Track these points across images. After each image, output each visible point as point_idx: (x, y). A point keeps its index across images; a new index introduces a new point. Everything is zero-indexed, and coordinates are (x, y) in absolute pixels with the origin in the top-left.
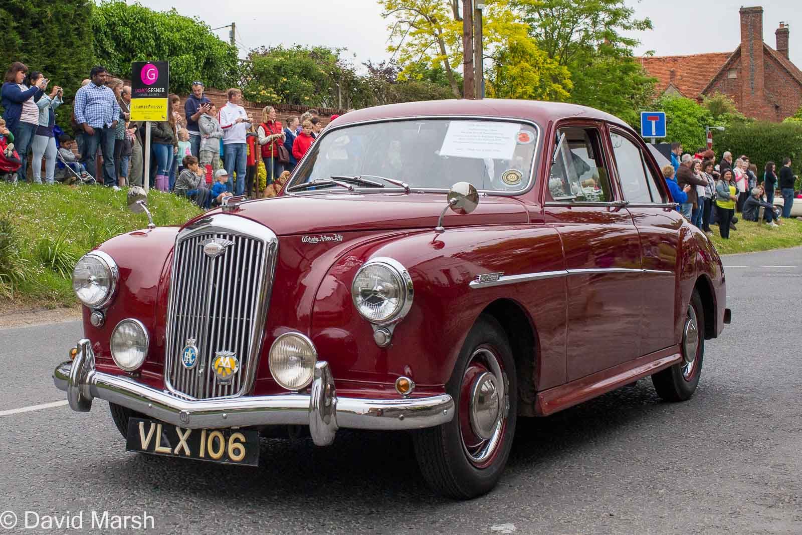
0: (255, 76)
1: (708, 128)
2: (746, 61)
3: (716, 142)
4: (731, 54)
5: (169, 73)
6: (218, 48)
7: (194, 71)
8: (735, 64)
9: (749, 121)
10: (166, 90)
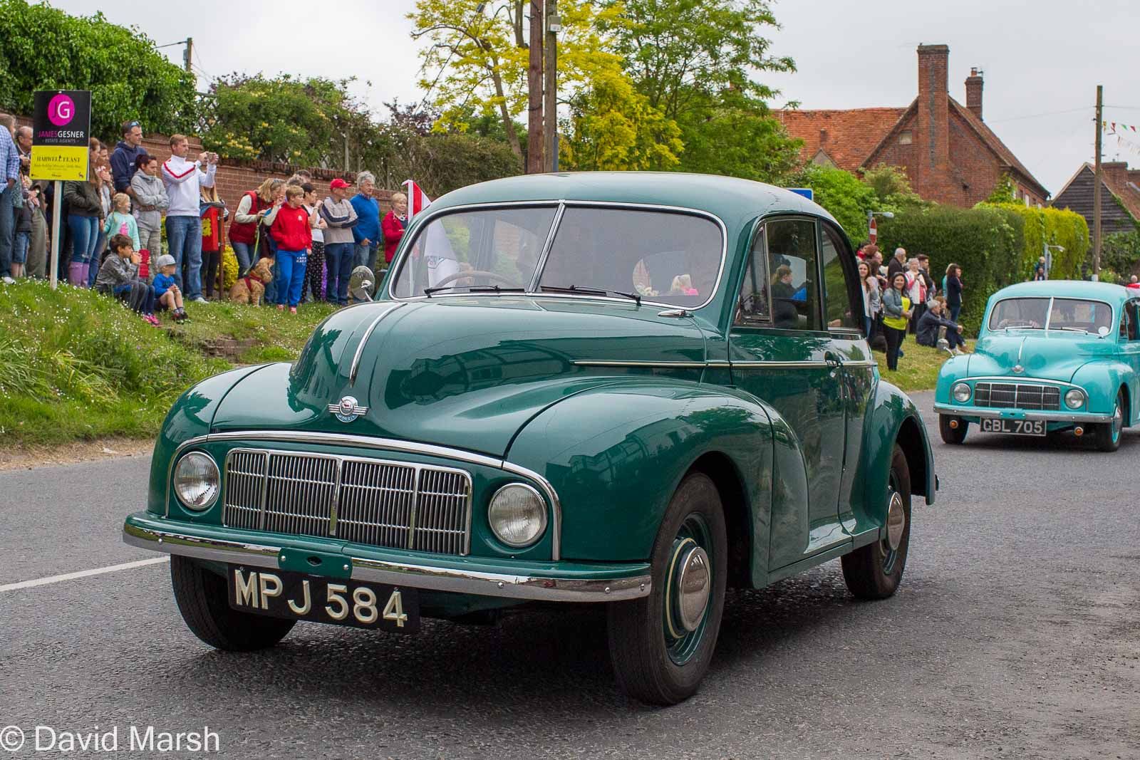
0: (220, 118)
1: (871, 213)
2: (924, 120)
3: (882, 234)
4: (903, 110)
5: (91, 110)
6: (166, 75)
7: (129, 108)
8: (910, 125)
9: (927, 206)
10: (86, 134)
